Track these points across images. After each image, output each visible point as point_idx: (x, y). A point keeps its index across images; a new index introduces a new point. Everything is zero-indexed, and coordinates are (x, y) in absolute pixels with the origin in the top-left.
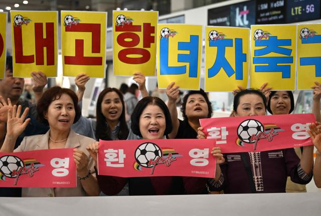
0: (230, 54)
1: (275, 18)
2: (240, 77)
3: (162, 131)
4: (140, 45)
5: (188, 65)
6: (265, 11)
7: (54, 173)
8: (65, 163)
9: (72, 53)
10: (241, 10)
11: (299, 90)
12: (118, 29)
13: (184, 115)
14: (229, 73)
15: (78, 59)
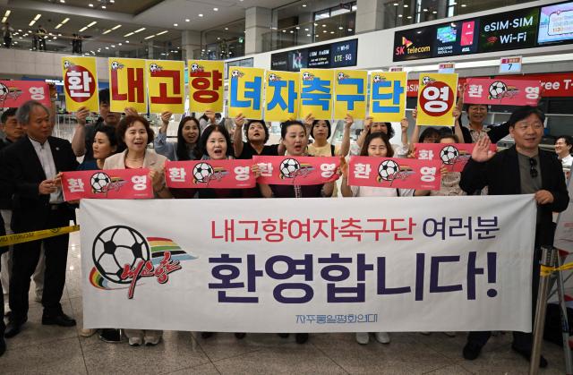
0: (285, 93)
1: (322, 63)
2: (291, 110)
3: (224, 152)
4: (211, 88)
5: (252, 100)
6: (315, 58)
7: (136, 187)
8: (144, 179)
9: (158, 94)
10: (297, 55)
11: (337, 120)
12: (192, 75)
13: (248, 139)
14: (283, 107)
15: (162, 99)
